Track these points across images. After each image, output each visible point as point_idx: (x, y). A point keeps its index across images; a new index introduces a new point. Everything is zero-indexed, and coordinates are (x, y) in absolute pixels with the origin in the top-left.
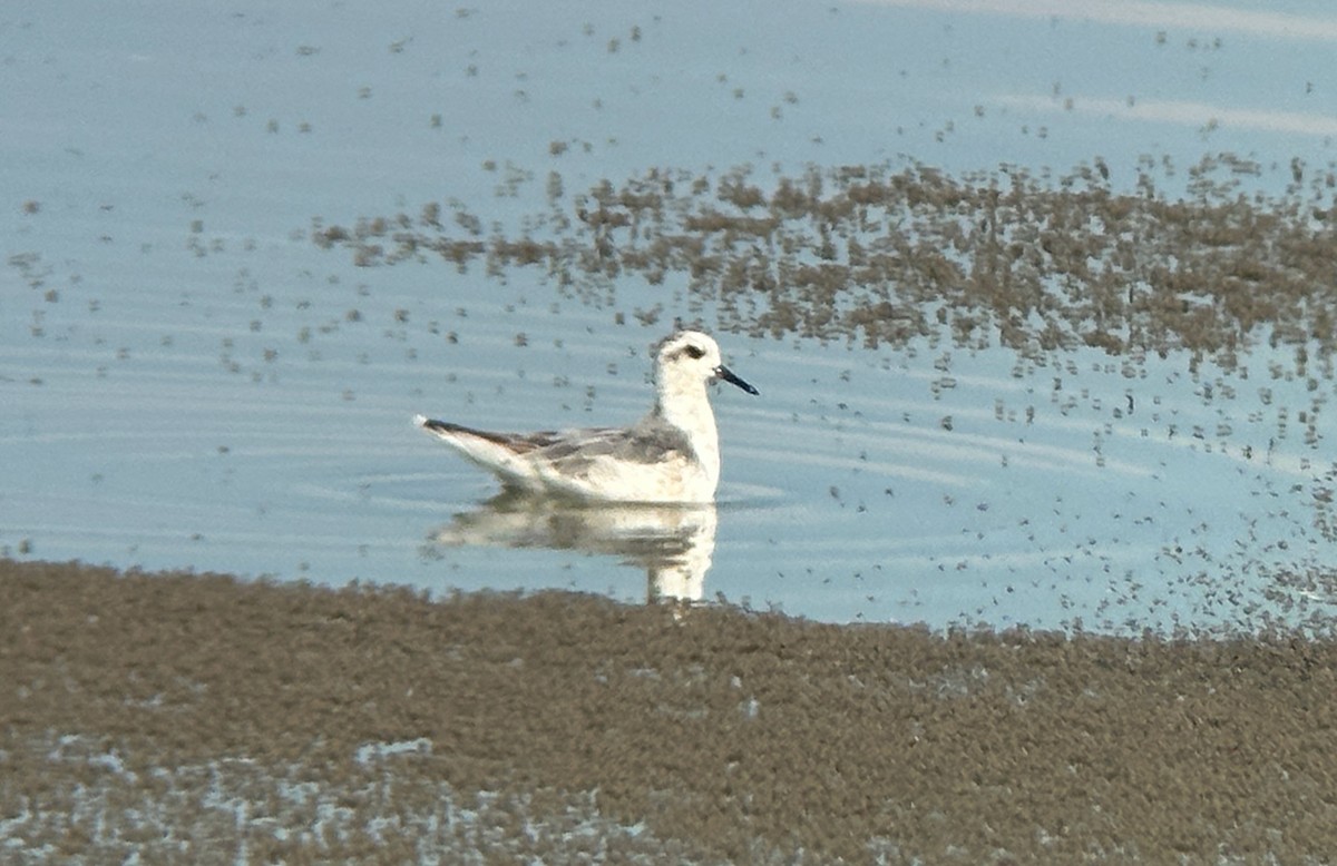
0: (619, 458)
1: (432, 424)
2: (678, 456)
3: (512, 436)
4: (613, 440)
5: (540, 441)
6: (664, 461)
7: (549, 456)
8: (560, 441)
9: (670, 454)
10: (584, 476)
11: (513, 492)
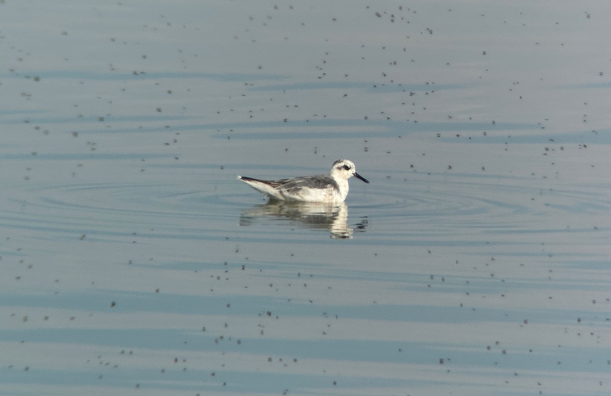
0: (311, 187)
1: (244, 178)
2: (331, 186)
3: (272, 181)
4: (307, 181)
5: (282, 182)
6: (326, 188)
7: (286, 187)
8: (288, 182)
9: (328, 185)
10: (298, 194)
11: (273, 200)
